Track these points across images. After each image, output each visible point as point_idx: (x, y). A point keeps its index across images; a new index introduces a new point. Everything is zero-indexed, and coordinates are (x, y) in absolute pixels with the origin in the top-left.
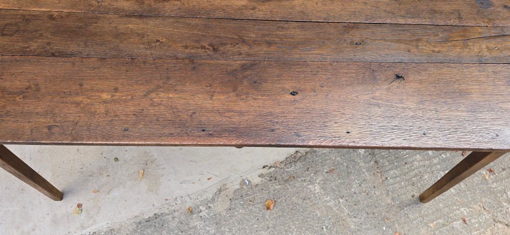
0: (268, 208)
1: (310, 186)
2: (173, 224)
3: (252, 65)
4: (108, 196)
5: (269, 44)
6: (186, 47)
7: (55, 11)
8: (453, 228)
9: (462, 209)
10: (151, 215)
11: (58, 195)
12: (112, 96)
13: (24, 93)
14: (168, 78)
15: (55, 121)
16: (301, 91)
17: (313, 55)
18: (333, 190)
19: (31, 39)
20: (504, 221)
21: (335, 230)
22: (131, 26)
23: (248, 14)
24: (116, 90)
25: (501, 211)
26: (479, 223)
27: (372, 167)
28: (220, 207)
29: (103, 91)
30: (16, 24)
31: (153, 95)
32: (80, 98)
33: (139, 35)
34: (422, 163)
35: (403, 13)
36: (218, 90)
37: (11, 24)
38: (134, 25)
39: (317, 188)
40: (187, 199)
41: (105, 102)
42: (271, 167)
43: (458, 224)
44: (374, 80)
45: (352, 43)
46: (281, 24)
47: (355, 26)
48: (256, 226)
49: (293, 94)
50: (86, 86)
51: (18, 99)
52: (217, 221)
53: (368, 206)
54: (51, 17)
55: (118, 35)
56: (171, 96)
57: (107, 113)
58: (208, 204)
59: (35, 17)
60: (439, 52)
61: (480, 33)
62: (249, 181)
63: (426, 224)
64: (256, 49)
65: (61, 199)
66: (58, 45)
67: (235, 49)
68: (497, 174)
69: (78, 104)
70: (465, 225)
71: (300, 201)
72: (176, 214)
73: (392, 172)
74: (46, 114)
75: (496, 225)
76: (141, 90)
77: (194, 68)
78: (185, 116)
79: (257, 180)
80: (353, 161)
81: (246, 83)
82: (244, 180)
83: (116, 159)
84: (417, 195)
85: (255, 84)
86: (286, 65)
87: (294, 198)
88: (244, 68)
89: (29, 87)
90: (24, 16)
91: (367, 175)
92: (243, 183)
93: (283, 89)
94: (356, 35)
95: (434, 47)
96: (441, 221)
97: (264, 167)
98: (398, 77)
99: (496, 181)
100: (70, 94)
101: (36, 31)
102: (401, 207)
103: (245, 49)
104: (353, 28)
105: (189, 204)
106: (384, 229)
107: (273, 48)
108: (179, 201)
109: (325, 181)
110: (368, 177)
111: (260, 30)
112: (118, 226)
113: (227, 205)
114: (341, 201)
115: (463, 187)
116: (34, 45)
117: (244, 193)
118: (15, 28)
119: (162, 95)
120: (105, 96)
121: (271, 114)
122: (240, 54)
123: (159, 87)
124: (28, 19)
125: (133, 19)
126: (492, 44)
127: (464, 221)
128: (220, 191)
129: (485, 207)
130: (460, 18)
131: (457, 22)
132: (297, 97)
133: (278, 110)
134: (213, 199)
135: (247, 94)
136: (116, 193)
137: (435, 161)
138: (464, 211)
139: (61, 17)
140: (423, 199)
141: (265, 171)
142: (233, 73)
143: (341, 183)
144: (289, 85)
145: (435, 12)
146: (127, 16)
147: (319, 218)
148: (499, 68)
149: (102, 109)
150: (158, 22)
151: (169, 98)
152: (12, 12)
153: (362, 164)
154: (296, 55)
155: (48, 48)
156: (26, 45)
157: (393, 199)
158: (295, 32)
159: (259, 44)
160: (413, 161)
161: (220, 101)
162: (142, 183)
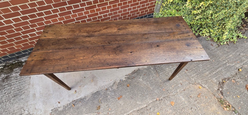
0: (128, 86)
1: (139, 79)
2: (102, 94)
3: (119, 46)
4: (83, 88)
5: (123, 40)
6: (102, 43)
7: (66, 37)
8: (178, 86)
9: (180, 81)
10: (96, 91)
11: (69, 89)
12: (83, 58)
13: (60, 59)
14: (98, 52)
15: (69, 66)
16: (133, 52)
17: (135, 42)
18: (145, 80)
19: (60, 45)
20: (192, 83)
21: (147, 90)
22: (86, 39)
23: (117, 33)
24: (84, 56)
25: (191, 80)
26: (185, 84)
27: (155, 72)
28: (115, 87)
29: (81, 57)
30: (56, 42)
31: (94, 57)
32: (75, 59)
33: (89, 42)
34: (168, 70)
35: (157, 30)
36: (111, 54)
37: (54, 42)
38: (88, 39)
39: (141, 80)
40: (105, 86)
41: (82, 60)
42: (128, 75)
43: (180, 85)
44: (152, 47)
45: (145, 38)
46: (126, 35)
47: (146, 34)
48: (125, 92)
49: (131, 53)
50: (76, 56)
51: (58, 61)
52: (114, 91)
53: (155, 83)
54: (65, 39)
55: (83, 42)
56: (99, 56)
57: (82, 62)
58: (111, 87)
59: (61, 39)
60: (167, 39)
61: (178, 33)
62: (122, 80)
63: (171, 86)
64: (120, 42)
65: (70, 90)
66: (67, 46)
67: (115, 43)
68: (189, 71)
69: (74, 61)
71: (137, 84)
72: (103, 91)
73: (161, 73)
74: (66, 64)
75: (190, 84)
76: (91, 55)
77: (104, 49)
78: (103, 61)
79: (124, 79)
80: (150, 71)
81: (118, 51)
82: (121, 80)
83: (85, 77)
84: (168, 78)
85: (121, 51)
86: (128, 46)
87: (135, 83)
88: (117, 47)
89: (61, 58)
90: (58, 39)
91: (154, 75)
92: (120, 80)
93: (128, 52)
94: (146, 36)
95: (166, 38)
96: (175, 85)
97: (126, 75)
98: (158, 46)
99: (189, 73)
100: (72, 58)
101: (62, 43)
102: (164, 82)
103: (117, 42)
104: (145, 35)
105: (106, 87)
106: (160, 89)
107: (125, 41)
108: (103, 87)
109: (143, 77)
110: (155, 75)
111: (121, 37)
112: (87, 96)
113: (117, 87)
114: (148, 82)
116: (61, 47)
117: (121, 83)
118: (56, 43)
119: (96, 56)
120: (81, 58)
121: (126, 58)
122: (116, 44)
123: (95, 54)
124: (59, 40)
125: (87, 38)
126: (181, 35)
127: (181, 84)
128: (114, 83)
129: (186, 80)
130: (172, 30)
131: (171, 31)
132: (132, 53)
133: (127, 57)
134: (113, 86)
135: (119, 54)
136: (85, 87)
137: (172, 69)
139: (68, 39)
140: (170, 79)
141: (126, 77)
142: (115, 49)
143: (147, 78)
144: (130, 51)
145: (166, 29)
146: (85, 37)
147: (142, 88)
148: (183, 41)
149: (81, 61)
150: (94, 38)
151: (98, 57)
152: (54, 39)
153: (153, 72)
154: (131, 43)
155: (65, 47)
156: (59, 47)
157: (162, 80)
158: (130, 37)
159: (121, 41)
161: (112, 56)
162: (93, 83)
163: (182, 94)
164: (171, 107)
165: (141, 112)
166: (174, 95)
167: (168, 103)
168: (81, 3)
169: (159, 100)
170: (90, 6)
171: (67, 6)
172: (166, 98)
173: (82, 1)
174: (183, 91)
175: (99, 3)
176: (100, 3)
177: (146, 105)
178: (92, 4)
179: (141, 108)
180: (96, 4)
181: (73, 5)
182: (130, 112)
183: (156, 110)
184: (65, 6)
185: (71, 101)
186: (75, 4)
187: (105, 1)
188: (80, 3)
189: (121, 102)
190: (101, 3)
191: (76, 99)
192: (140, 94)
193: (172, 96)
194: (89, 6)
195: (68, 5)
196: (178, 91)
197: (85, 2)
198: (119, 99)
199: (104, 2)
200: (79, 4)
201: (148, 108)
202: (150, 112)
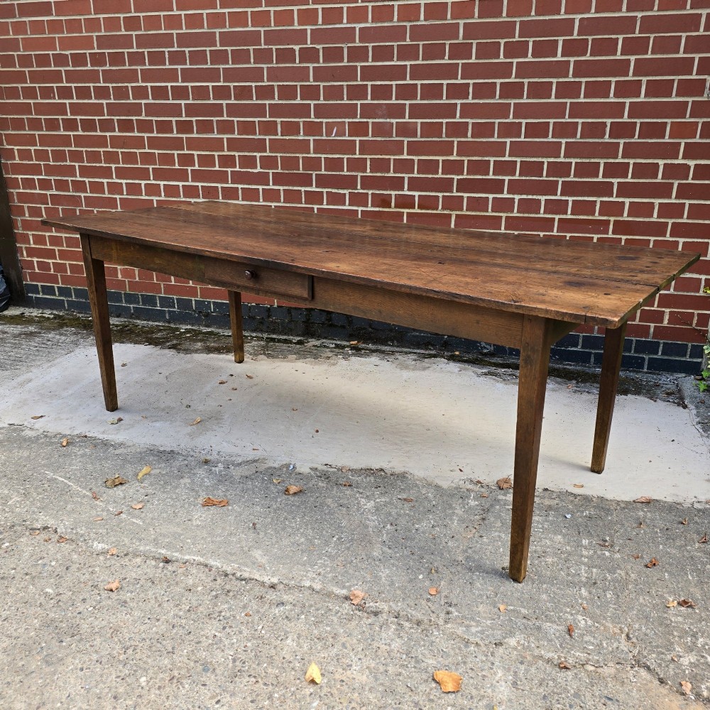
1: (363, 500)
2: (178, 464)
4: (149, 423)
8: (539, 628)
9: (580, 617)
10: (168, 449)
11: (113, 408)
18: (389, 515)
20: (658, 670)
21: (348, 545)
25: (663, 653)
26: (600, 645)
27: (472, 521)
39: (370, 505)
40: (215, 454)
42: (332, 467)
43: (552, 628)
48: (258, 500)
52: (223, 479)
53: (421, 548)
58: (230, 465)
62: (294, 468)
63: (495, 603)
65: (112, 411)
68: (697, 611)
70: (568, 637)
71: (334, 505)
72: (190, 459)
75: (636, 669)
79: (304, 470)
80: (450, 505)
82: (289, 464)
83: (188, 407)
87: (329, 500)
91: (455, 524)
92: (286, 466)
96: (524, 611)
97: (326, 465)
99: (687, 617)
105: (212, 457)
106: (421, 577)
109: (388, 504)
112: (131, 444)
113: (247, 473)
114: (389, 526)
115: (609, 596)
117: (278, 473)
127: (570, 631)
128: (255, 461)
129: (631, 636)
134: (240, 464)
136: (157, 424)
137: (585, 553)
138: (582, 621)
141: (322, 468)
143: (407, 514)
147: (340, 527)
153: (459, 512)
157: (468, 558)
160: (545, 538)
162: (190, 428)
163: (523, 667)
164: (382, 668)
165: (228, 587)
166: (467, 643)
167: (391, 641)
168: (356, 191)
169: (361, 608)
170: (381, 209)
171: (308, 189)
172: (407, 624)
173: (359, 187)
174: (549, 661)
175: (417, 210)
176: (419, 211)
177: (275, 580)
178: (390, 207)
179: (246, 575)
180: (406, 211)
181: (330, 190)
182: (187, 557)
183: (301, 625)
184: (303, 189)
185: (76, 432)
186: (334, 191)
187: (440, 207)
188: (350, 191)
189: (201, 516)
190: (423, 211)
191: (94, 435)
192: (303, 540)
193: (453, 636)
194: (377, 209)
195: (314, 189)
196: (512, 642)
197: (370, 192)
198: (208, 503)
199: (435, 212)
200: (346, 192)
201: (271, 596)
202: (258, 612)
